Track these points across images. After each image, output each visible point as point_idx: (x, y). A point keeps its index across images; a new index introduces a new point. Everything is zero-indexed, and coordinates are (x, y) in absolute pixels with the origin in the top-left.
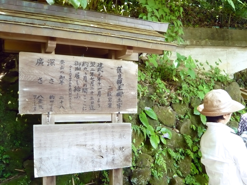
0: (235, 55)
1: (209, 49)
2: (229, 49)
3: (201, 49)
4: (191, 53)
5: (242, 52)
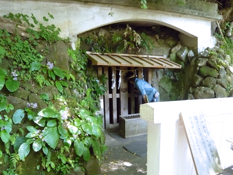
0: (78, 12)
1: (45, 3)
2: (70, 4)
3: (35, 2)
4: (22, 6)
5: (86, 8)
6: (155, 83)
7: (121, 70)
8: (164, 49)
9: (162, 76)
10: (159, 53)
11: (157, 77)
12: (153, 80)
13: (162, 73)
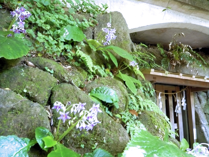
6: (199, 110)
7: (161, 93)
8: (205, 70)
9: (206, 101)
10: (201, 73)
11: (200, 102)
12: (196, 106)
13: (206, 98)
